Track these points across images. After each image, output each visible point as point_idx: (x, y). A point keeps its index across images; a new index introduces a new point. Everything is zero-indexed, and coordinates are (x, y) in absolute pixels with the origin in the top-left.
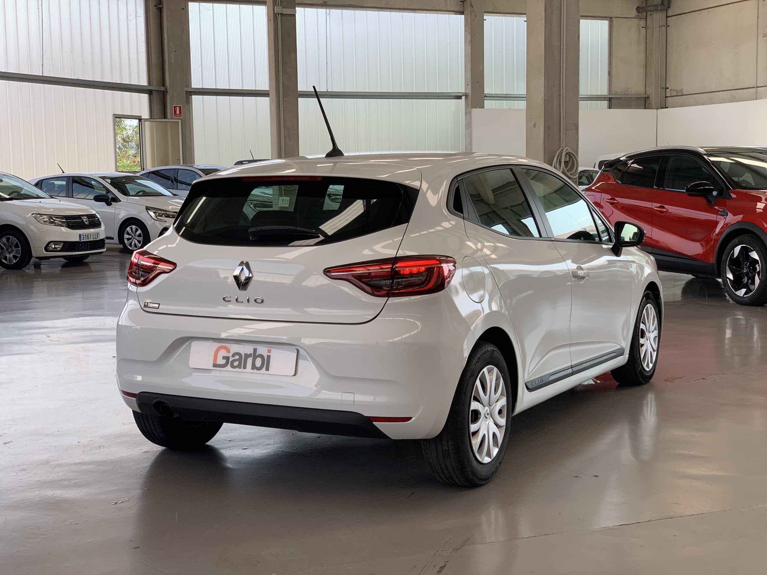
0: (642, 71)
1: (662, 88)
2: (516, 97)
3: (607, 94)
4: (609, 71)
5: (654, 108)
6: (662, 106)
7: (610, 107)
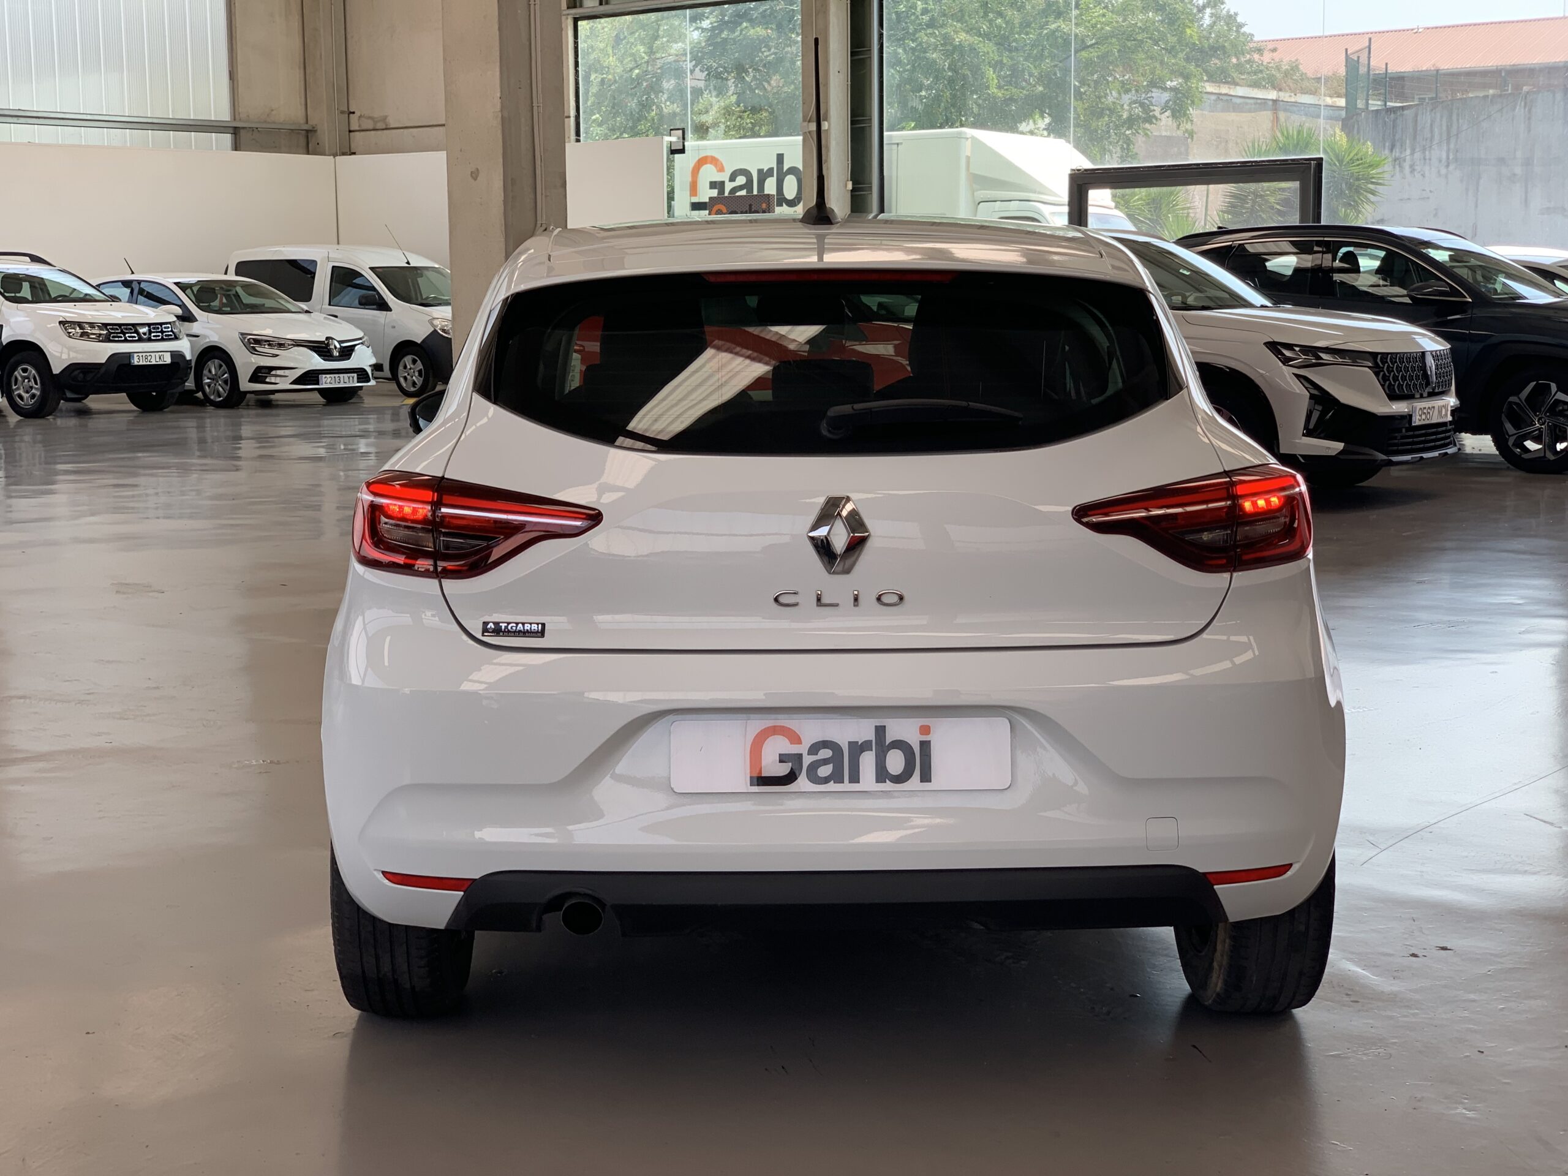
0: (298, 74)
1: (342, 112)
2: (39, 118)
3: (228, 119)
4: (230, 72)
5: (327, 153)
6: (344, 151)
7: (236, 147)
